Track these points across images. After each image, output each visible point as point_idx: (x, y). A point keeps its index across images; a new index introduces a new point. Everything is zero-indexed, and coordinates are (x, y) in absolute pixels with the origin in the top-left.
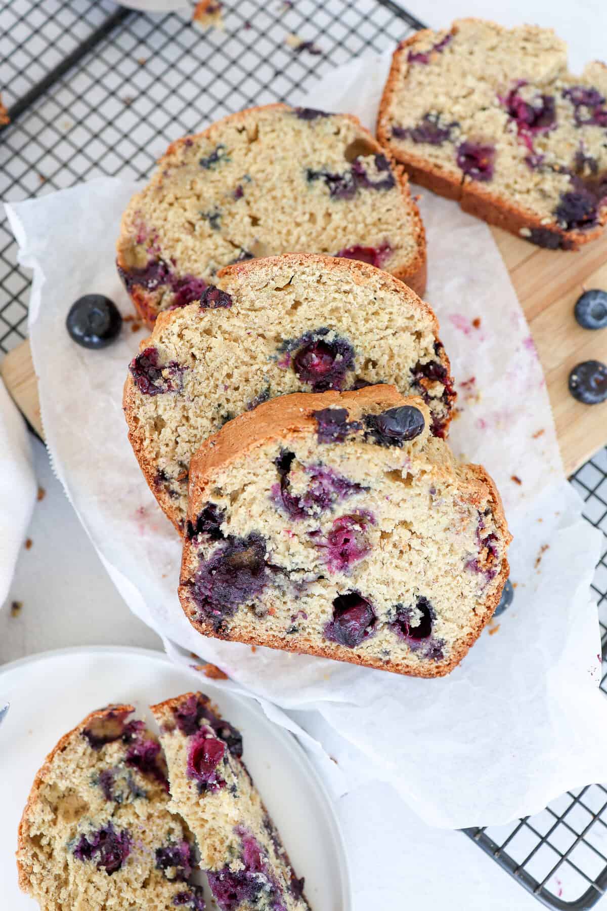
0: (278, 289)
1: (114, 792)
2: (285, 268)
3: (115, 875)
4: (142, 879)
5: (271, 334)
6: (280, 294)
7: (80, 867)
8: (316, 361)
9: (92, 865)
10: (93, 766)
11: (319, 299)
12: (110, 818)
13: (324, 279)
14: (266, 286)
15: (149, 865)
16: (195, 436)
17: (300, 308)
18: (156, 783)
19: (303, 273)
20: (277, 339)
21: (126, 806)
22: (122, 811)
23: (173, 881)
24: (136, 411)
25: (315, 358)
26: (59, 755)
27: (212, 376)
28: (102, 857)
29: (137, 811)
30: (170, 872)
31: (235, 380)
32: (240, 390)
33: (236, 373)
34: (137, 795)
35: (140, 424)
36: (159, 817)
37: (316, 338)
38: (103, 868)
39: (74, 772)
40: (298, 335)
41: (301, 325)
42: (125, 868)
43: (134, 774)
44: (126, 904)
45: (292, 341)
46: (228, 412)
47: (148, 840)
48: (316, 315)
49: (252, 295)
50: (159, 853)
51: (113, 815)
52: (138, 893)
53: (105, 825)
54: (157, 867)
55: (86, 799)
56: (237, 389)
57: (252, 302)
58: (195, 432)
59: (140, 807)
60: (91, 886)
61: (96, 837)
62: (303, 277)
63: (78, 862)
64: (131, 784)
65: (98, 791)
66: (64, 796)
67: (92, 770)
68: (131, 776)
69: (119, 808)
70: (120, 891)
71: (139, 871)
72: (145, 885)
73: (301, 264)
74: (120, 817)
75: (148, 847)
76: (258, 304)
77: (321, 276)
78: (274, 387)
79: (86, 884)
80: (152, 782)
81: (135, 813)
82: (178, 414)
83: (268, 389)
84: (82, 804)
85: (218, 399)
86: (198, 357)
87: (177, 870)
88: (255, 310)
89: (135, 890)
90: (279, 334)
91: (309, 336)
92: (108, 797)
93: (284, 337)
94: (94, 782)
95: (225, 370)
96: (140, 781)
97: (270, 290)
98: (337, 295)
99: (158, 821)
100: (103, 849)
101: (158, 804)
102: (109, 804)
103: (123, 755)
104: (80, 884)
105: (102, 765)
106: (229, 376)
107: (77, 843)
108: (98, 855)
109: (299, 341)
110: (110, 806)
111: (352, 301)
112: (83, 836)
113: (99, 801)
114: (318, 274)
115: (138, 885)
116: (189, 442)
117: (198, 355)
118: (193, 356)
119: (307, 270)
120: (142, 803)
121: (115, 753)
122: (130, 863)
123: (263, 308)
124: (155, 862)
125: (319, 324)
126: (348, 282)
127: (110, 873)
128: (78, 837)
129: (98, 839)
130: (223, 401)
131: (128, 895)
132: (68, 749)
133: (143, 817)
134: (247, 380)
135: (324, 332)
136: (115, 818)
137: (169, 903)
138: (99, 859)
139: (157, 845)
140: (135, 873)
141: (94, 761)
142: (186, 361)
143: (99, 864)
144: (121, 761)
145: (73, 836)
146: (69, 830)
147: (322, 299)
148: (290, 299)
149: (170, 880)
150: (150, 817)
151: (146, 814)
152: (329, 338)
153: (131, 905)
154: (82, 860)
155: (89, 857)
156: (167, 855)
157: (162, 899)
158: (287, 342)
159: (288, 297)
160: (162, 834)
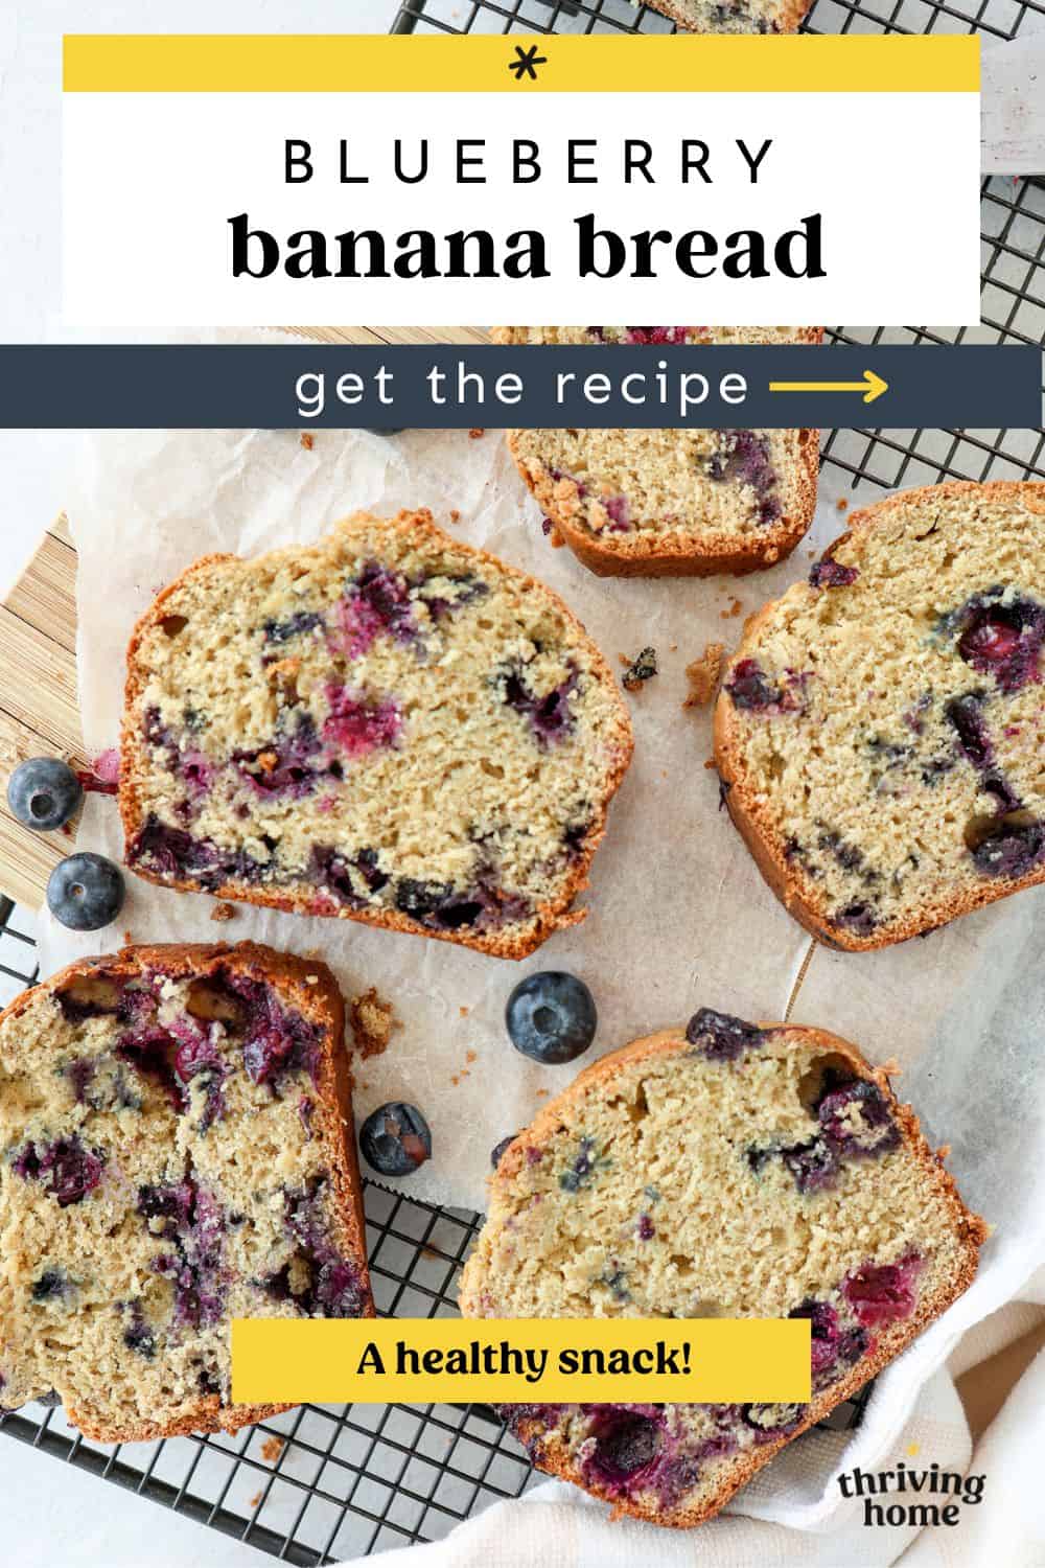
0: (919, 538)
1: (91, 1091)
2: (924, 505)
3: (70, 1208)
4: (109, 1224)
5: (920, 607)
6: (925, 544)
7: (18, 1188)
8: (993, 637)
9: (38, 1187)
10: (63, 1047)
11: (981, 543)
12: (76, 1127)
13: (984, 513)
14: (902, 536)
15: (125, 1206)
16: (835, 775)
17: (955, 562)
18: (160, 1090)
19: (952, 509)
20: (931, 614)
21: (106, 1115)
22: (99, 1121)
23: (156, 1236)
24: (741, 748)
25: (991, 633)
26: (11, 1020)
27: (845, 681)
28: (55, 1179)
29: (122, 1126)
30: (156, 1223)
31: (878, 684)
32: (889, 696)
33: (879, 673)
34: (126, 1103)
35: (750, 768)
36: (154, 1142)
37: (987, 602)
38: (54, 1195)
39: (31, 1050)
40: (960, 601)
41: (962, 587)
42: (88, 1203)
43: (125, 1073)
44: (79, 1254)
45: (953, 612)
46: (877, 733)
47: (132, 1170)
48: (982, 568)
49: (884, 553)
50: (145, 1192)
51: (82, 1125)
52: (100, 1241)
53: (68, 1137)
54: (139, 1212)
55: (44, 1092)
56: (883, 696)
57: (886, 564)
58: (833, 769)
59: (127, 1120)
60: (32, 1217)
61: (50, 1151)
62: (953, 515)
63: (19, 1180)
64: (119, 1084)
65: (64, 1085)
66: (13, 1080)
67: (59, 1052)
68: (121, 1074)
69: (95, 1116)
70: (75, 1233)
71: (109, 1212)
72: (113, 1232)
73: (946, 497)
74: (94, 1130)
75: (130, 1180)
76: (894, 565)
77: (978, 511)
78: (938, 686)
79: (22, 1213)
80: (153, 1089)
81: (118, 1128)
82: (805, 745)
83: (930, 690)
84: (39, 1098)
85: (860, 715)
86: (820, 656)
87: (168, 1223)
88: (892, 576)
89: (97, 1236)
90: (931, 606)
91: (976, 599)
92: (80, 1097)
93: (940, 608)
94: (62, 1071)
95: (862, 670)
96: (134, 1085)
97: (908, 542)
98: (1006, 535)
99: (154, 1148)
100: (60, 1168)
101: (157, 1123)
102: (79, 1107)
103: (110, 1040)
104: (14, 1211)
105: (76, 1047)
106: (869, 678)
107: (19, 1150)
108: (48, 1176)
109: (963, 611)
110: (80, 1111)
111: (1031, 539)
112: (31, 1144)
113: (65, 1100)
114: (972, 507)
115: (102, 1231)
116: (826, 785)
117: (820, 653)
118: (812, 657)
119: (956, 503)
120: (132, 1117)
121: (99, 1034)
122: (97, 1197)
123: (902, 570)
124: (136, 1204)
125: (988, 579)
126: (1019, 513)
127: (63, 1205)
128: (23, 1143)
129: (53, 1155)
130: (866, 716)
131: (83, 1240)
132: (26, 1015)
133: (128, 1137)
134: (897, 683)
135: (997, 591)
136: (85, 1131)
137: (144, 1266)
138: (50, 1181)
139: (142, 1181)
140: (101, 1213)
141: (66, 1041)
142: (803, 666)
143: (49, 1188)
144: (107, 1048)
145: (15, 1139)
146: (10, 1132)
147: (986, 542)
148: (939, 550)
149: (152, 1234)
150: (140, 1137)
151: (135, 1134)
152: (1007, 599)
153: (85, 1256)
154: (25, 1178)
155: (35, 1175)
156: (156, 1199)
157: (134, 1256)
158: (945, 617)
159: (936, 547)
160: (153, 1166)
